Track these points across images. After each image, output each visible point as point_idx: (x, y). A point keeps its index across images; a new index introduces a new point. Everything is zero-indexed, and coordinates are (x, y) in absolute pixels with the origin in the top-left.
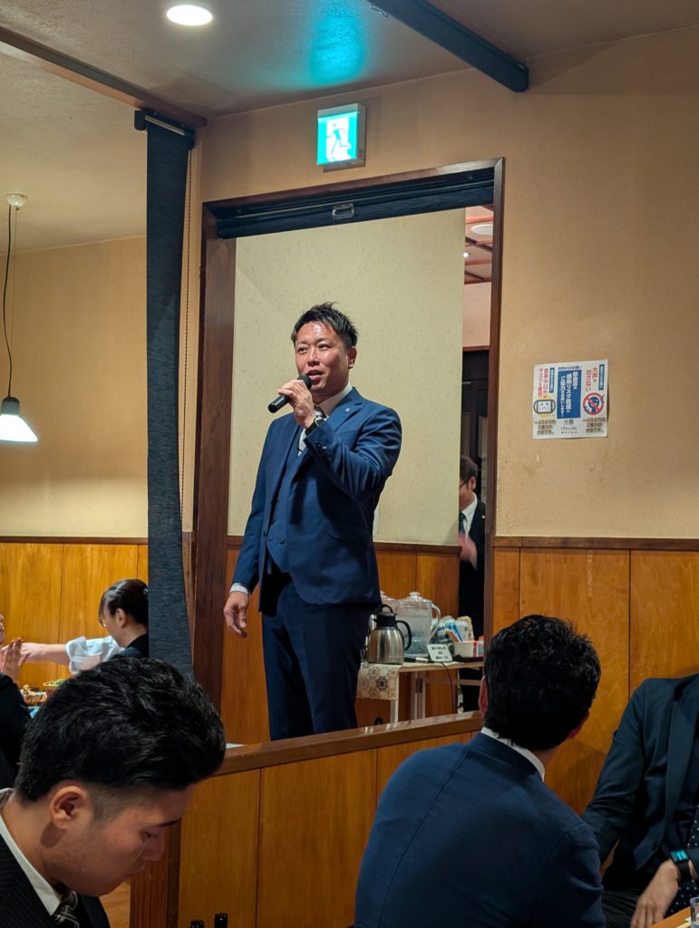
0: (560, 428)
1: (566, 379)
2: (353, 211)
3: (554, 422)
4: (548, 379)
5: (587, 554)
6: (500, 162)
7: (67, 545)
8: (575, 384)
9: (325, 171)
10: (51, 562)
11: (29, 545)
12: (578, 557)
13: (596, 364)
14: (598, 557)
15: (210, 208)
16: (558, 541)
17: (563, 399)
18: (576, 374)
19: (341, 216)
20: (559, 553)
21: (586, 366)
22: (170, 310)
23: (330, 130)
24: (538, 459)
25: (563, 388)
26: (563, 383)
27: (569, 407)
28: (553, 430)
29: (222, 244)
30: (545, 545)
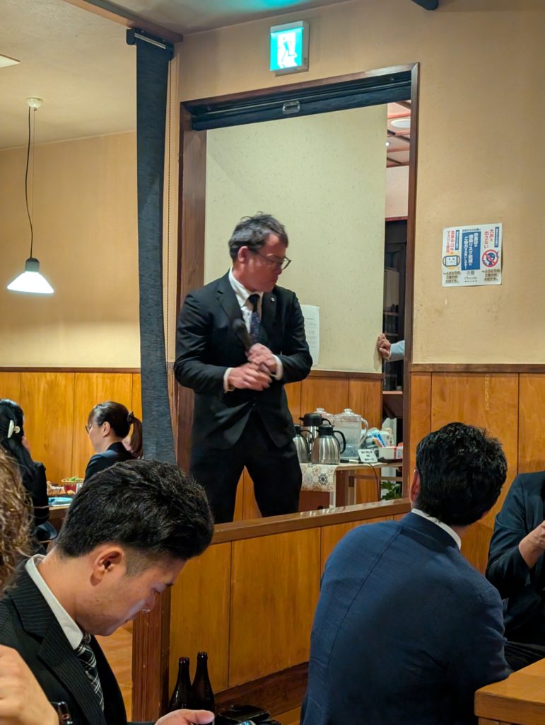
0: (464, 278)
1: (468, 238)
2: (299, 107)
3: (459, 273)
4: (454, 239)
5: (484, 377)
6: (416, 66)
7: (77, 374)
8: (476, 243)
9: (277, 75)
10: (65, 387)
11: (48, 374)
12: (478, 379)
13: (493, 226)
14: (493, 379)
15: (186, 106)
16: (462, 367)
17: (466, 255)
18: (476, 234)
19: (289, 111)
20: (462, 376)
21: (484, 228)
22: (156, 187)
23: (280, 44)
24: (446, 303)
25: (466, 246)
26: (466, 242)
27: (471, 261)
28: (458, 280)
29: (196, 135)
30: (451, 370)
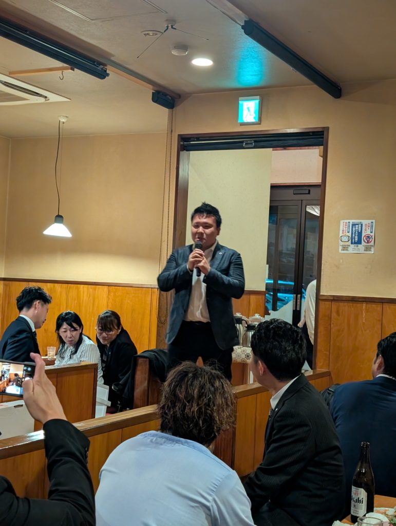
0: (352, 249)
1: (355, 227)
3: (349, 245)
4: (347, 227)
5: (363, 304)
7: (70, 285)
8: (360, 230)
9: (242, 125)
12: (359, 305)
13: (370, 221)
14: (368, 305)
15: (180, 138)
17: (354, 236)
18: (360, 225)
19: (247, 146)
20: (350, 303)
21: (365, 222)
24: (341, 261)
26: (354, 229)
27: (356, 240)
28: (349, 249)
30: (344, 299)
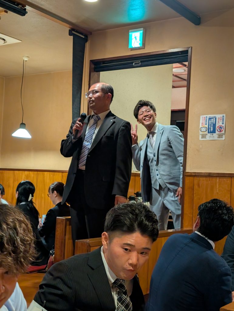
0: (209, 137)
1: (211, 120)
2: (140, 64)
3: (207, 134)
4: (205, 120)
5: (217, 178)
6: (190, 48)
7: (39, 172)
8: (214, 122)
9: (131, 50)
10: (33, 177)
11: (26, 172)
12: (214, 179)
13: (221, 115)
14: (220, 179)
15: (92, 62)
16: (207, 174)
17: (210, 127)
18: (214, 119)
19: (136, 65)
20: (207, 178)
21: (218, 116)
22: (79, 95)
23: (133, 37)
24: (201, 147)
25: (210, 123)
27: (212, 130)
28: (206, 137)
29: (96, 74)
30: (203, 175)
